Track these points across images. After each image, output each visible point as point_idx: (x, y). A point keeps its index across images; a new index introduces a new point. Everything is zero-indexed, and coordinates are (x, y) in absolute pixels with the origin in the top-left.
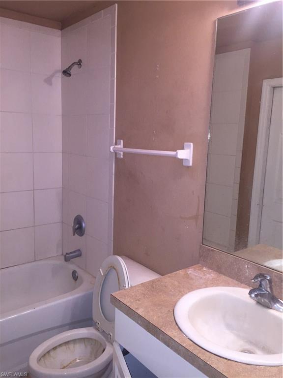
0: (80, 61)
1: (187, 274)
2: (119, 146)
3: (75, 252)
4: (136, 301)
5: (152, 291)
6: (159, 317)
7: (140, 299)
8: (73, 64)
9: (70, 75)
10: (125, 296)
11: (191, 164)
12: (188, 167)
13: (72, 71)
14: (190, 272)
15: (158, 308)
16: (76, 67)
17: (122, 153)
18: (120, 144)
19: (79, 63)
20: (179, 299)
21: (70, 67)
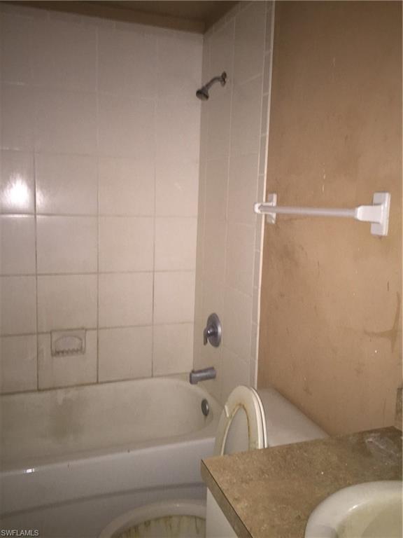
0: (224, 75)
1: (364, 442)
2: (270, 204)
3: (205, 370)
4: (242, 482)
5: (280, 467)
6: (273, 527)
7: (252, 480)
8: (213, 81)
9: (207, 97)
10: (224, 469)
11: (385, 232)
12: (381, 237)
13: (210, 92)
14: (371, 440)
15: (279, 507)
16: (218, 84)
17: (274, 215)
18: (271, 201)
19: (223, 78)
20: (329, 494)
21: (208, 85)
